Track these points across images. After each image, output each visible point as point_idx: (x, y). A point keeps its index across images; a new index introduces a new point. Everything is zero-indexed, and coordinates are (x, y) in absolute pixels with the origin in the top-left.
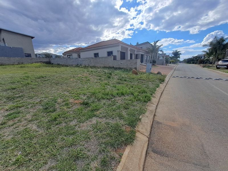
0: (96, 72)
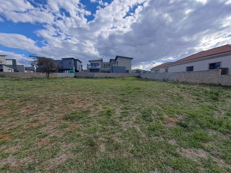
0: (191, 89)
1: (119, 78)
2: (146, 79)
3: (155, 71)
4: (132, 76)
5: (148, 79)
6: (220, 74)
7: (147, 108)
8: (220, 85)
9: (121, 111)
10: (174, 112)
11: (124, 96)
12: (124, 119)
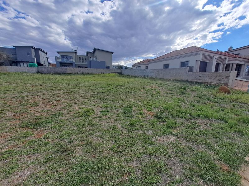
0: (166, 85)
1: (98, 74)
2: (128, 75)
3: (136, 67)
4: (113, 73)
5: (130, 76)
6: (188, 72)
7: (128, 105)
8: (187, 81)
9: (101, 110)
10: (152, 106)
11: (103, 94)
12: (104, 118)
